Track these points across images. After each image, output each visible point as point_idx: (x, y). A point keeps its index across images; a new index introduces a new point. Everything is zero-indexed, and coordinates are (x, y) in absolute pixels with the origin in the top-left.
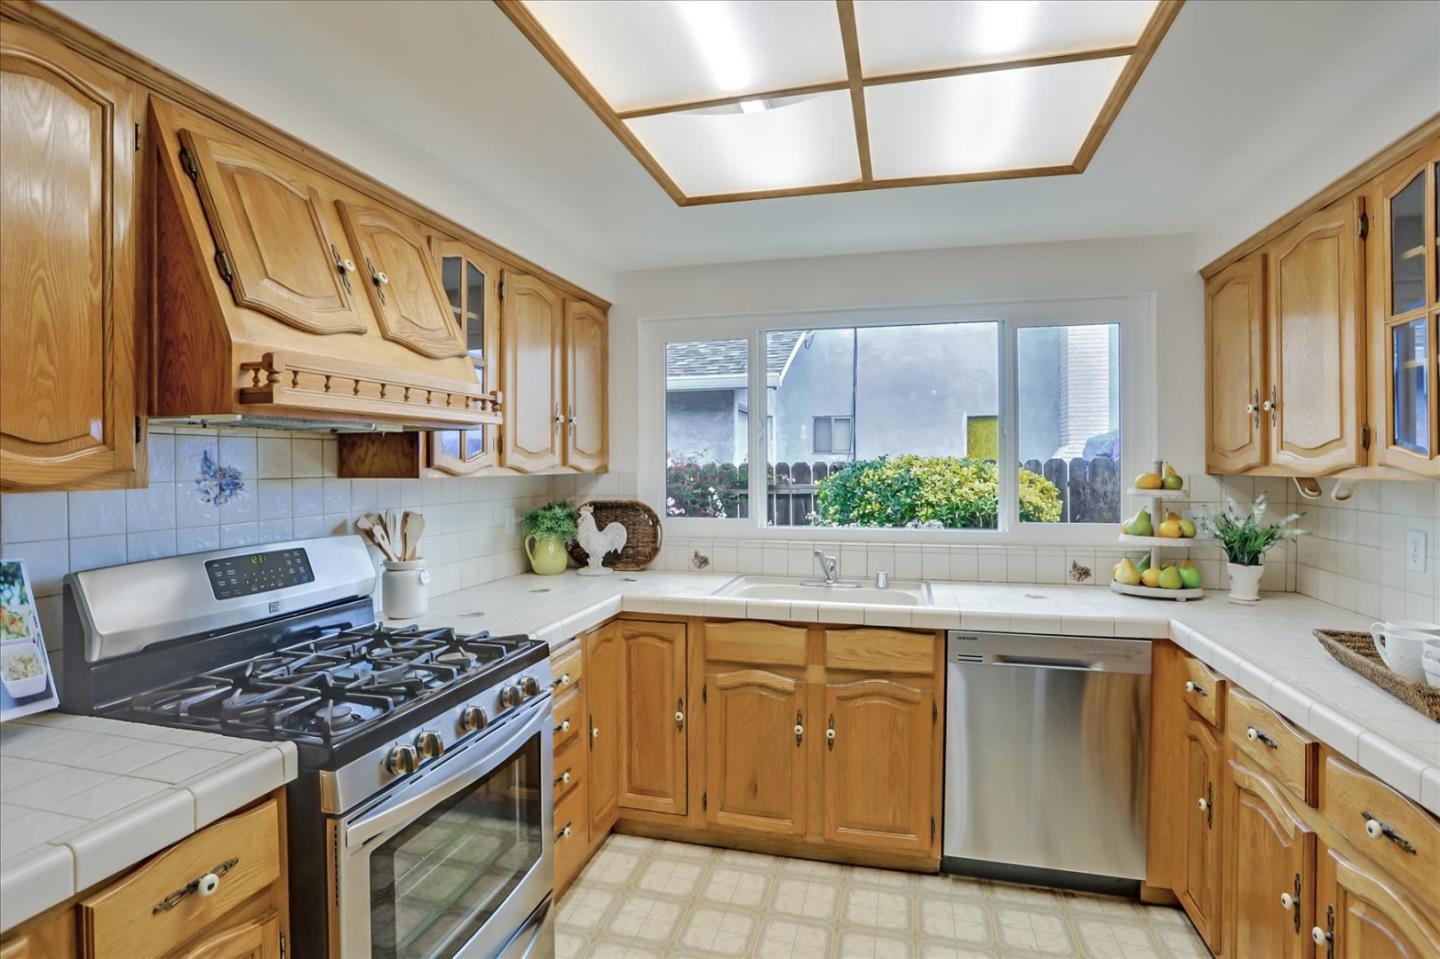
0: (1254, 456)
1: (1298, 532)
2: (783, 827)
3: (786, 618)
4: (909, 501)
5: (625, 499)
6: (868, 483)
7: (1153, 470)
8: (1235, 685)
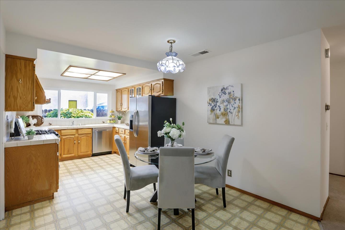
0: (120, 109)
1: (124, 116)
2: (73, 155)
3: (73, 128)
4: (70, 116)
5: (37, 115)
7: (111, 110)
8: (120, 128)
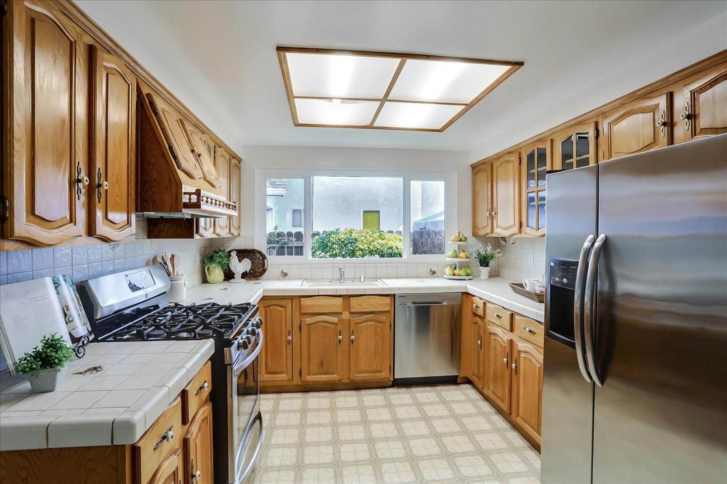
0: (488, 230)
1: (500, 255)
2: (334, 377)
4: (352, 248)
5: (249, 248)
6: (334, 241)
7: (457, 235)
8: (489, 302)
